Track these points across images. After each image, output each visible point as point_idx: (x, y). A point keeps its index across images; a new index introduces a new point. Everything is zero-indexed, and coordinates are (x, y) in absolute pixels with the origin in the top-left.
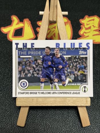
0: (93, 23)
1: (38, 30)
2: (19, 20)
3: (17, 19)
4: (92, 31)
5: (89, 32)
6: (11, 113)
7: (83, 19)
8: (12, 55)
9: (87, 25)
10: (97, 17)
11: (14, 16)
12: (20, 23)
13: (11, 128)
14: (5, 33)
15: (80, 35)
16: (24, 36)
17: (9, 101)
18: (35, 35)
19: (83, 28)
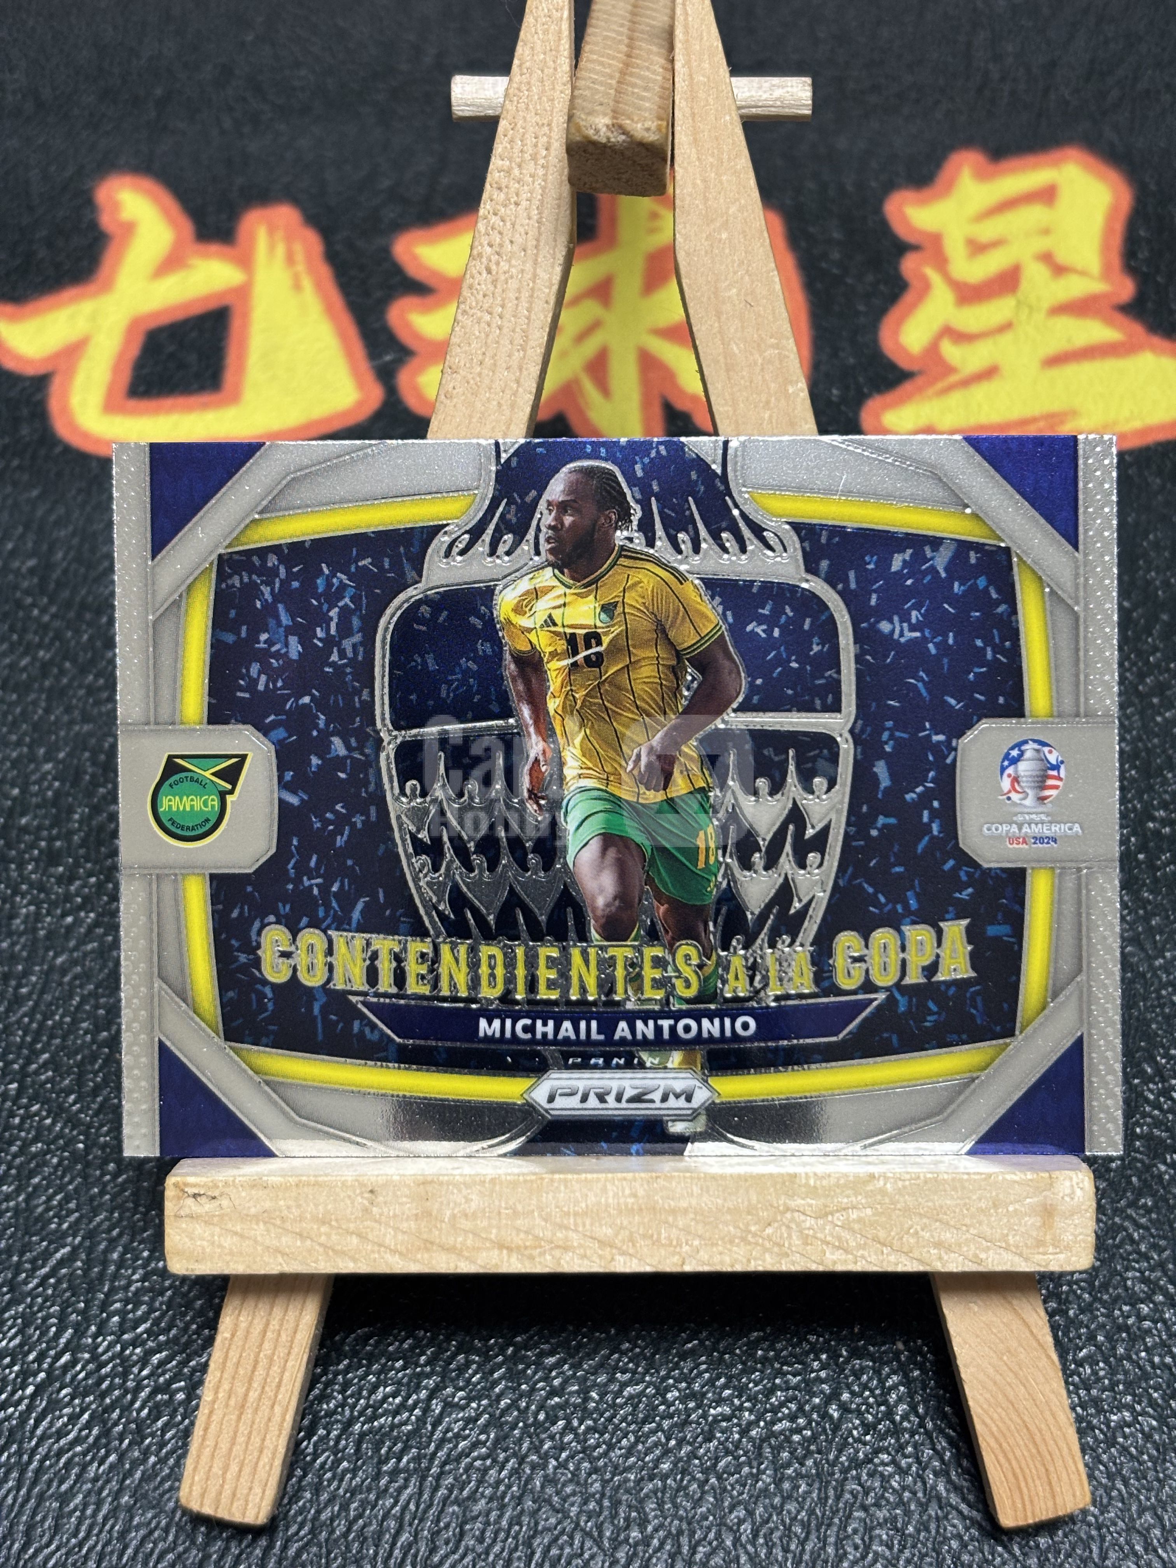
0: (1046, 232)
1: (408, 325)
2: (188, 227)
3: (166, 212)
4: (1040, 317)
5: (1006, 327)
6: (90, 1251)
7: (926, 193)
8: (106, 606)
9: (977, 248)
10: (1091, 160)
11: (128, 180)
12: (206, 256)
13: (88, 1426)
14: (30, 371)
15: (892, 367)
16: (249, 394)
17: (73, 1121)
18: (369, 377)
19: (926, 287)
